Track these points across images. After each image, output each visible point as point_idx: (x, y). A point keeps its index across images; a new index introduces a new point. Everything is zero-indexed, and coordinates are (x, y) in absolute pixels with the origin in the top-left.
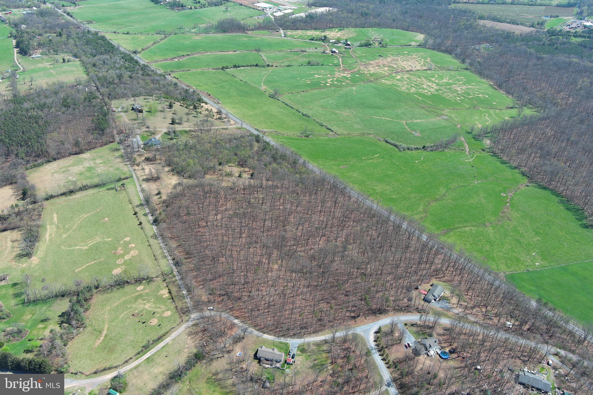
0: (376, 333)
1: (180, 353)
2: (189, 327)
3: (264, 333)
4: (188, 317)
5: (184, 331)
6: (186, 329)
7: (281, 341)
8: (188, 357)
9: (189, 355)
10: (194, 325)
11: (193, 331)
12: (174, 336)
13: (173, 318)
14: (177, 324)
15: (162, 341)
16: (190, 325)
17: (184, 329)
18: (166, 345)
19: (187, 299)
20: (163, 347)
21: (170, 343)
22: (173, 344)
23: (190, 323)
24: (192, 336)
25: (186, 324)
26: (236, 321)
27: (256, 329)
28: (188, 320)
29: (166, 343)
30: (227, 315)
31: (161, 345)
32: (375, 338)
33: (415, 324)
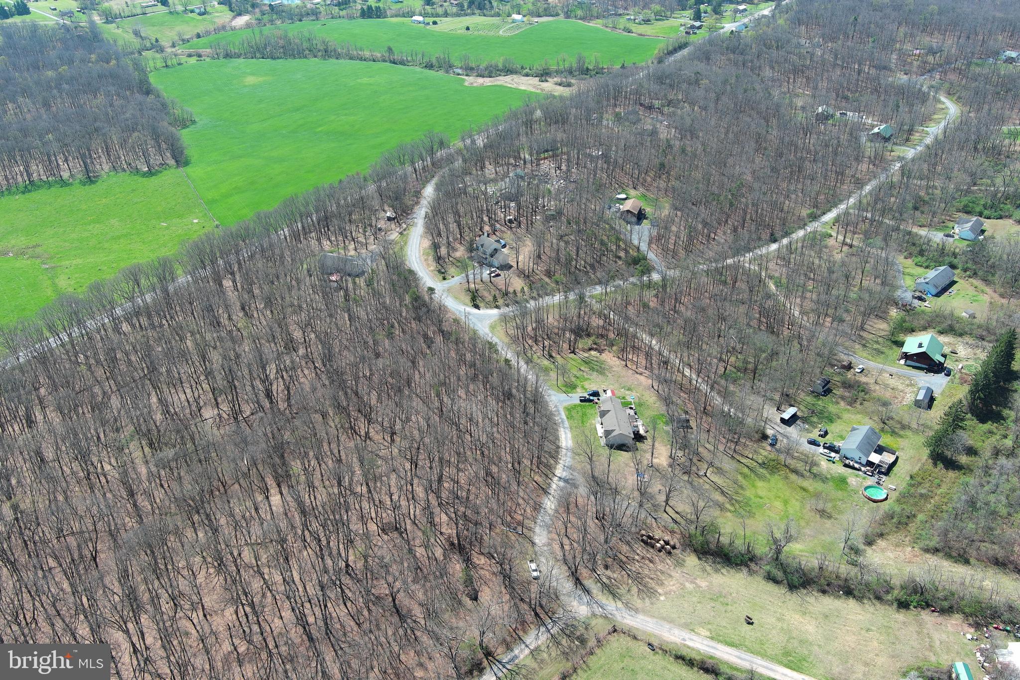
0: (477, 307)
1: (720, 592)
2: (627, 605)
3: (558, 447)
4: (593, 623)
5: (645, 612)
6: (637, 611)
8: (717, 571)
9: (711, 572)
10: (614, 595)
11: (635, 590)
12: (677, 632)
13: (617, 667)
14: (631, 643)
15: (712, 658)
16: (620, 604)
17: (641, 616)
18: (720, 642)
19: (516, 657)
20: (732, 645)
21: (708, 634)
22: (704, 623)
23: (611, 606)
24: (652, 584)
25: (619, 618)
26: (549, 504)
27: (557, 463)
28: (606, 617)
29: (713, 644)
30: (537, 530)
31: (726, 655)
32: (491, 308)
33: (439, 271)
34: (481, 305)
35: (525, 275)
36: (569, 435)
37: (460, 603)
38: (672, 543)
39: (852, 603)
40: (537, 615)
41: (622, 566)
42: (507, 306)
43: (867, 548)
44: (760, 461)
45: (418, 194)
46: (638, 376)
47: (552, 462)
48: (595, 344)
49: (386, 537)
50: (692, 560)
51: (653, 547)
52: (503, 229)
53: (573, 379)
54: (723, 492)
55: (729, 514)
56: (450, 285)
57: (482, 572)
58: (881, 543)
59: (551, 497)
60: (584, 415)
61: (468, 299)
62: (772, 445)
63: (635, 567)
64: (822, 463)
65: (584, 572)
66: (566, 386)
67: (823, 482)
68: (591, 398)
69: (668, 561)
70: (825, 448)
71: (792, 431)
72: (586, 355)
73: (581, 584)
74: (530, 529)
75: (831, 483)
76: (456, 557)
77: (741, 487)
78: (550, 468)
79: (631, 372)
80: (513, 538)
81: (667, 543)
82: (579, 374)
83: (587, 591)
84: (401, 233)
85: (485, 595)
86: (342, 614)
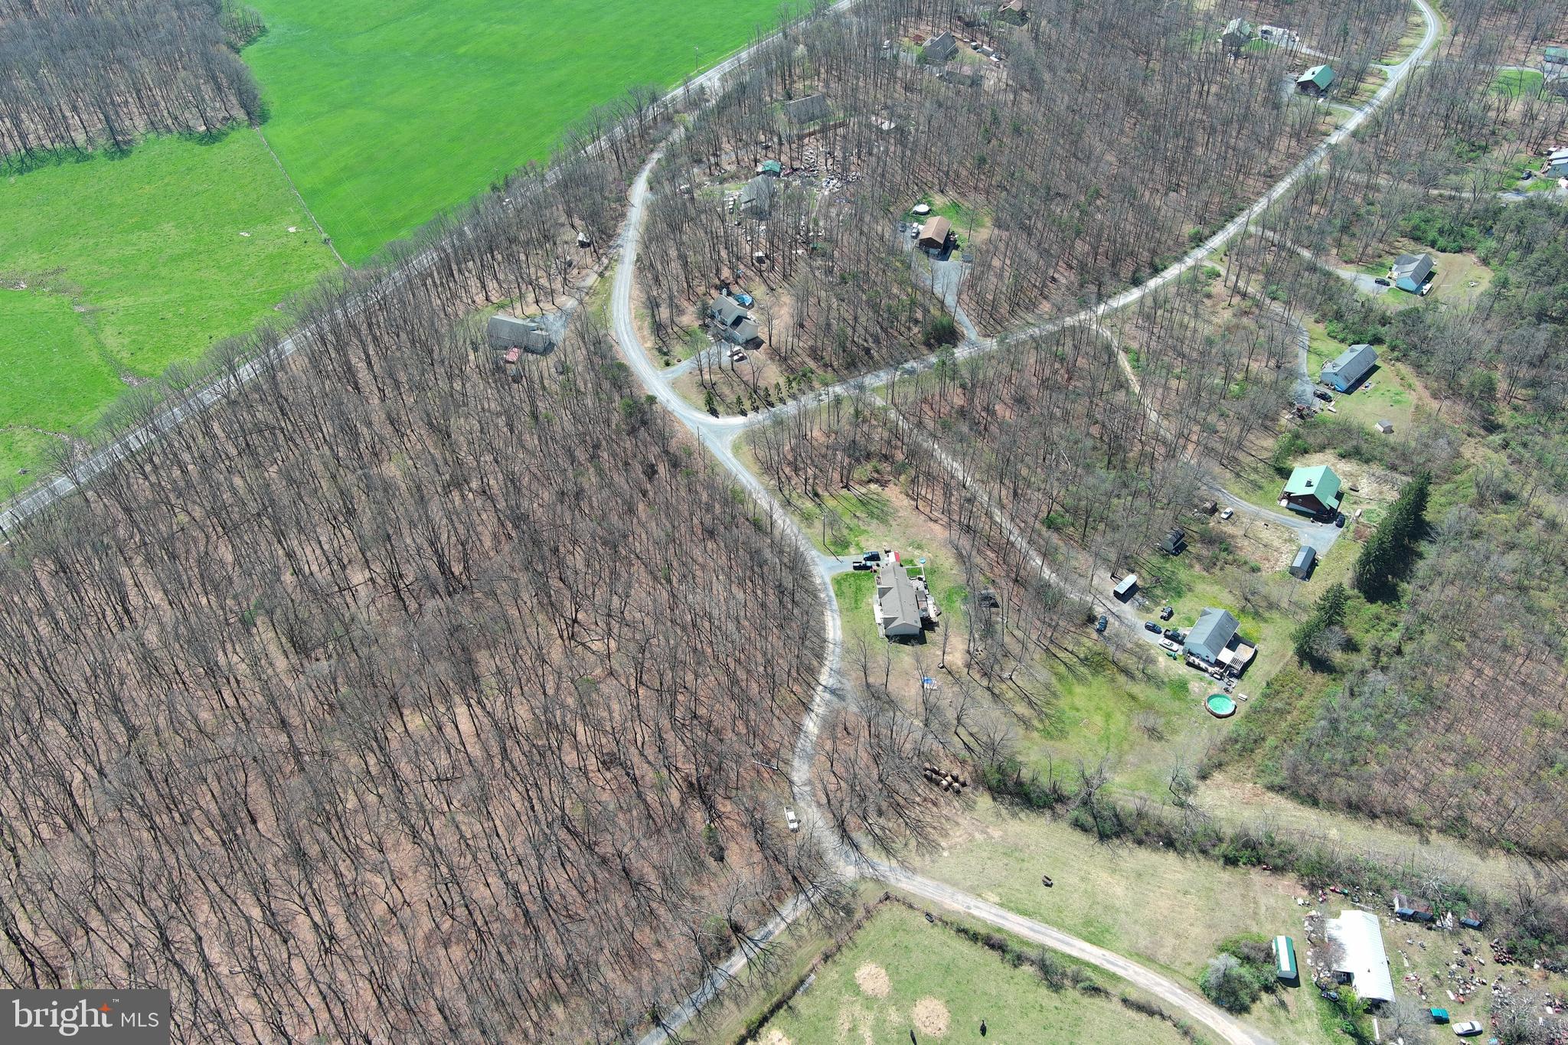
0: (714, 412)
1: (1017, 845)
2: (903, 864)
3: (824, 641)
4: (862, 887)
5: (924, 872)
6: (914, 871)
7: (832, 594)
8: (1014, 815)
9: (1006, 817)
10: (888, 851)
11: (913, 843)
12: (960, 897)
13: (888, 943)
14: (906, 913)
15: (1000, 930)
16: (894, 863)
17: (919, 878)
18: (1010, 909)
19: (770, 933)
20: (1024, 913)
21: (997, 899)
22: (994, 886)
23: (884, 865)
24: (934, 835)
25: (893, 881)
26: (811, 725)
27: (821, 665)
28: (877, 881)
29: (1002, 912)
30: (796, 763)
31: (1017, 925)
32: (734, 414)
33: (660, 350)
34: (720, 409)
35: (780, 356)
36: (838, 622)
37: (702, 864)
38: (961, 779)
39: (1171, 856)
40: (795, 879)
41: (898, 809)
42: (756, 409)
43: (1200, 783)
44: (1082, 656)
45: (623, 200)
46: (931, 524)
47: (815, 663)
48: (877, 471)
49: (608, 775)
50: (984, 801)
51: (938, 784)
52: (750, 273)
53: (845, 532)
54: (1030, 703)
55: (1035, 734)
56: (675, 375)
57: (727, 822)
58: (1218, 776)
59: (813, 715)
60: (859, 589)
61: (701, 401)
62: (1100, 631)
63: (914, 813)
64: (1161, 659)
65: (852, 821)
66: (835, 543)
67: (1158, 687)
68: (869, 563)
69: (956, 804)
70: (1167, 637)
71: (1127, 609)
72: (864, 490)
73: (849, 838)
74: (787, 762)
75: (1167, 690)
76: (696, 803)
77: (1054, 694)
78: (812, 672)
79: (922, 517)
80: (766, 775)
81: (956, 779)
82: (853, 523)
83: (856, 847)
84: (601, 275)
85: (733, 855)
86: (561, 880)
